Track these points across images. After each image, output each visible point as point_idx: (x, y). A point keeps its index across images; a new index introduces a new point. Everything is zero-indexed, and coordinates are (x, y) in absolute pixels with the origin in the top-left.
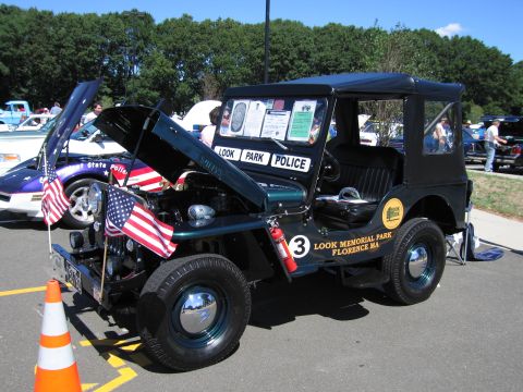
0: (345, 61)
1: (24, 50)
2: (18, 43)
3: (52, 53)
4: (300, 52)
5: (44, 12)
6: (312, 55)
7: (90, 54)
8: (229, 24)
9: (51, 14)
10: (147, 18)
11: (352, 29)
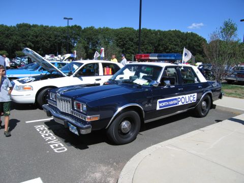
0: (146, 41)
1: (39, 39)
2: (37, 37)
3: (48, 40)
4: (130, 39)
5: (46, 26)
6: (134, 39)
7: (59, 40)
8: (107, 29)
9: (48, 27)
10: (79, 27)
11: (150, 30)
